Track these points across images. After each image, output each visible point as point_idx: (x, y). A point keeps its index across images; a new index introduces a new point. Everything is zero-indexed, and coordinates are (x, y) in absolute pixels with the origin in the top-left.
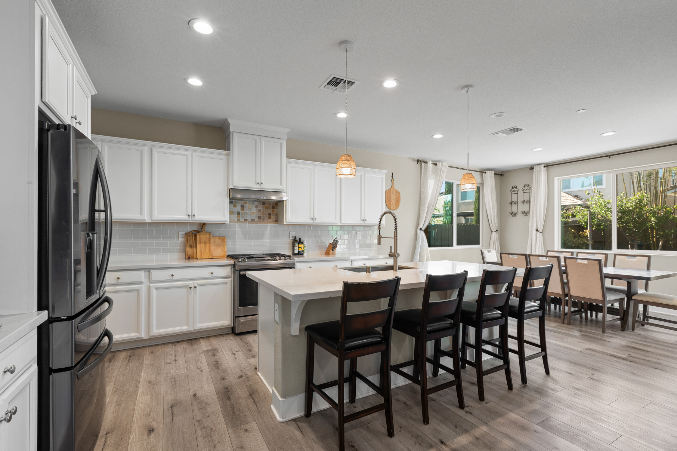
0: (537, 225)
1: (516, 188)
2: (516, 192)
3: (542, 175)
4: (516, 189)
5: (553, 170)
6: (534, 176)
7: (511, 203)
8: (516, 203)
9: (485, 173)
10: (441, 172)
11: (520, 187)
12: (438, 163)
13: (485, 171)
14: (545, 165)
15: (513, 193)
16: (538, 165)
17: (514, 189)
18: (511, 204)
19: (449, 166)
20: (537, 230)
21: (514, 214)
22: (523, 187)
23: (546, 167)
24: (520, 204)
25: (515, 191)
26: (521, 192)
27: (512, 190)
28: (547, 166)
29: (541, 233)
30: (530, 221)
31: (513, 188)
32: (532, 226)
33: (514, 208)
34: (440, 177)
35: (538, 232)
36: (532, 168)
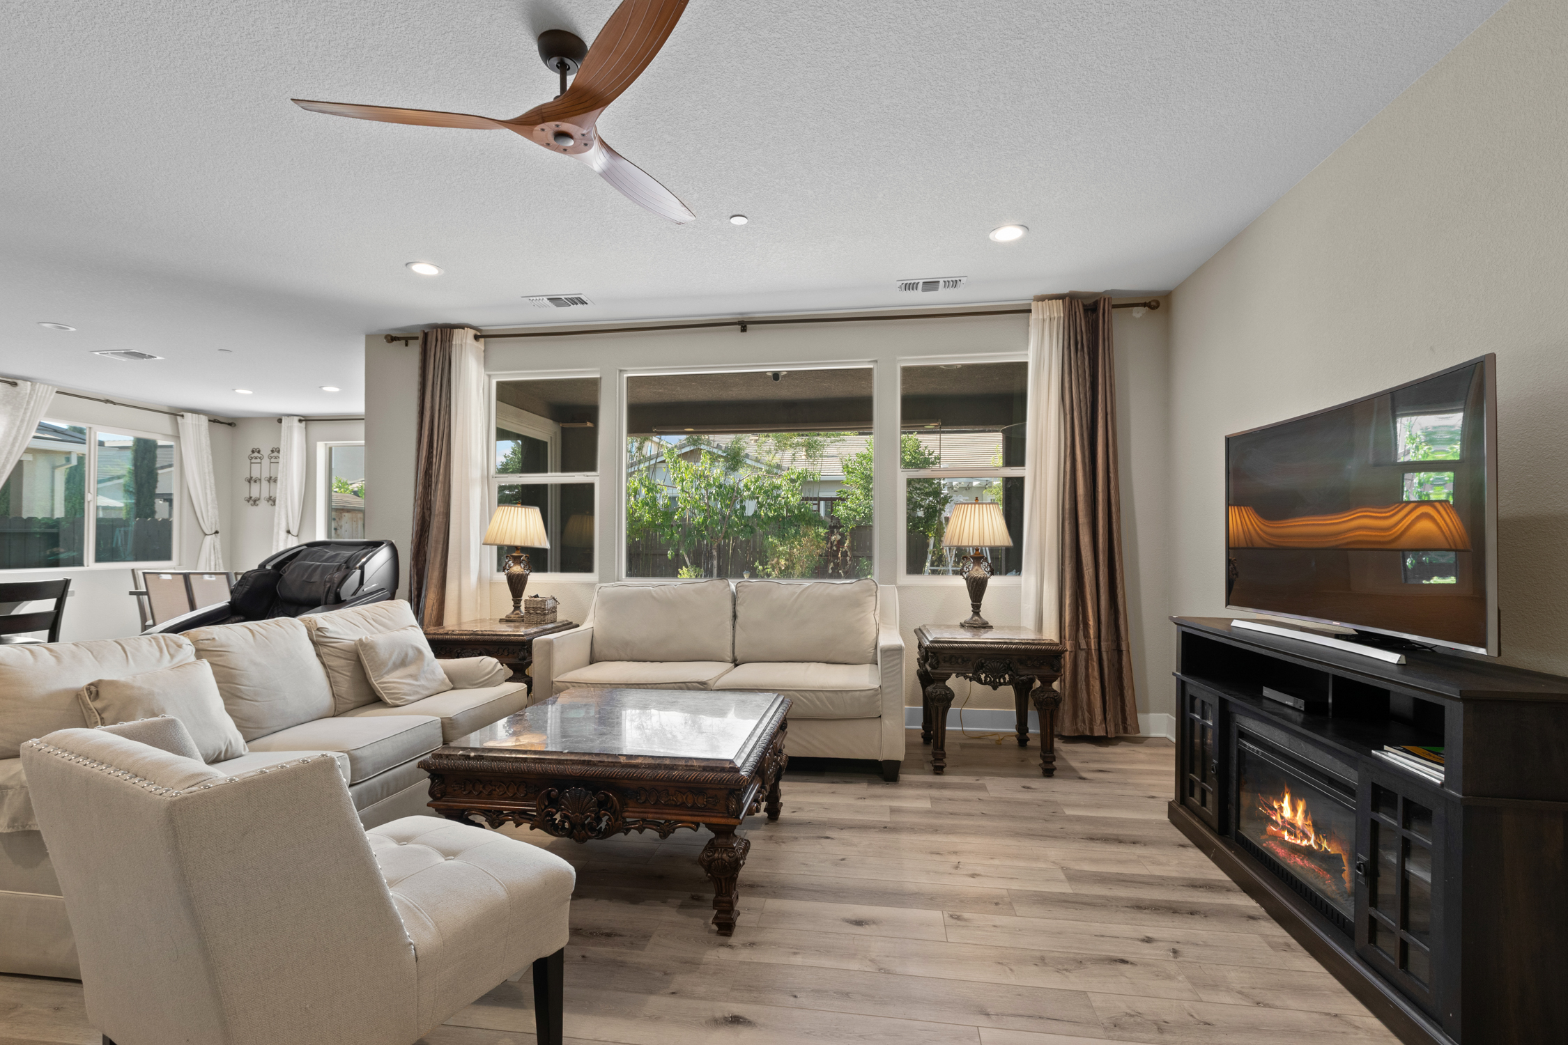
0: (288, 523)
1: (259, 452)
2: (258, 461)
3: (295, 436)
4: (259, 455)
5: (316, 428)
6: (283, 434)
7: (249, 480)
8: (257, 481)
9: (182, 416)
10: (28, 403)
11: (266, 452)
12: (19, 382)
13: (181, 414)
14: (302, 419)
15: (253, 461)
16: (289, 415)
17: (256, 454)
18: (249, 482)
19: (58, 392)
20: (289, 532)
21: (254, 501)
22: (270, 452)
23: (304, 422)
24: (265, 484)
25: (256, 458)
26: (266, 461)
27: (253, 456)
28: (306, 420)
29: (297, 536)
30: (276, 515)
31: (253, 452)
32: (279, 524)
33: (255, 492)
34: (25, 413)
35: (290, 535)
36: (280, 421)
